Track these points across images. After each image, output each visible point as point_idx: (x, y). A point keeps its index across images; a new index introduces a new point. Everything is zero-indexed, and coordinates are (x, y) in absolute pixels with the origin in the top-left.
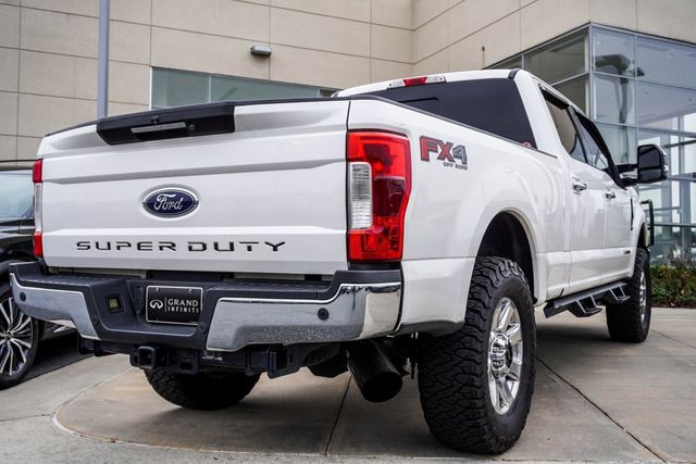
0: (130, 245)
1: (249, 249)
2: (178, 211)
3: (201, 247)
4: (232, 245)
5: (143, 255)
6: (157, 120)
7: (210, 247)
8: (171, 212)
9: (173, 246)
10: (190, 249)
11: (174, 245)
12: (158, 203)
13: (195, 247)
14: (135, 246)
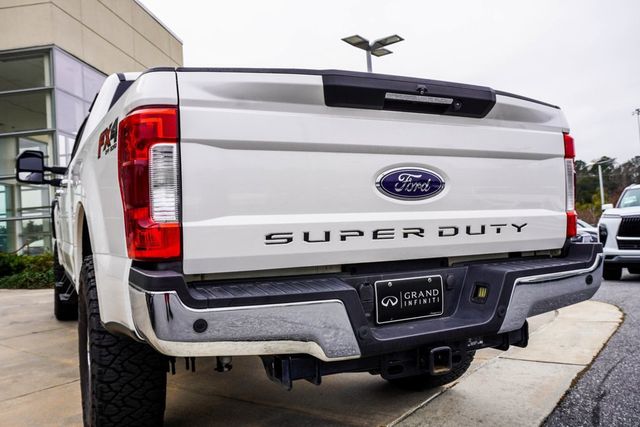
0: (361, 234)
1: (498, 231)
2: (425, 193)
3: (452, 231)
4: (483, 228)
5: (380, 244)
6: (425, 90)
7: (462, 231)
8: (417, 194)
9: (420, 232)
10: (441, 234)
11: (422, 231)
12: (401, 184)
13: (445, 232)
14: (368, 234)
